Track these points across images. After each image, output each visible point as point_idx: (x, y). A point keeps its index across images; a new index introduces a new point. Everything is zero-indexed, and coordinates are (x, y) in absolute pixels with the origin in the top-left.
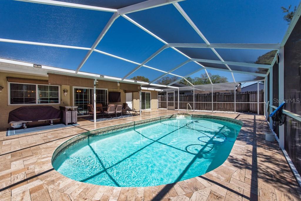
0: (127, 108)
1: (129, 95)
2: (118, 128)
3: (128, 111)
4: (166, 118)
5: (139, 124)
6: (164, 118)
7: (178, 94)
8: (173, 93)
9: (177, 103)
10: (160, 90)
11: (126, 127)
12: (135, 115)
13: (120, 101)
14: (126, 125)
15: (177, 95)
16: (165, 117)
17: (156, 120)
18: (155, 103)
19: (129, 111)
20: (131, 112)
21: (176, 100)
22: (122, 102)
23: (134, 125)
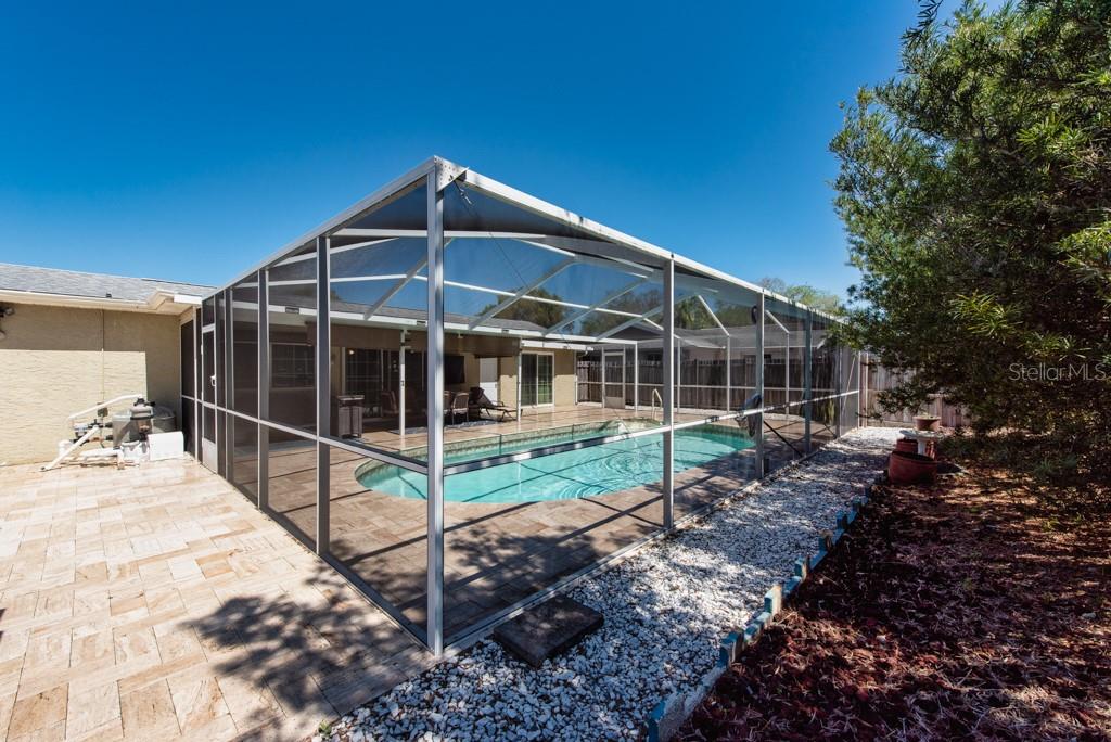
0: (482, 400)
1: (488, 364)
2: (460, 450)
3: (483, 410)
4: (588, 430)
5: (511, 442)
6: (583, 431)
7: (634, 359)
8: (621, 357)
9: (633, 387)
10: (582, 348)
11: (478, 447)
12: (505, 422)
13: (463, 381)
14: (478, 444)
15: (633, 363)
16: (586, 427)
17: (559, 434)
18: (566, 386)
19: (487, 408)
20: (494, 413)
21: (631, 379)
22: (469, 384)
23: (501, 443)
